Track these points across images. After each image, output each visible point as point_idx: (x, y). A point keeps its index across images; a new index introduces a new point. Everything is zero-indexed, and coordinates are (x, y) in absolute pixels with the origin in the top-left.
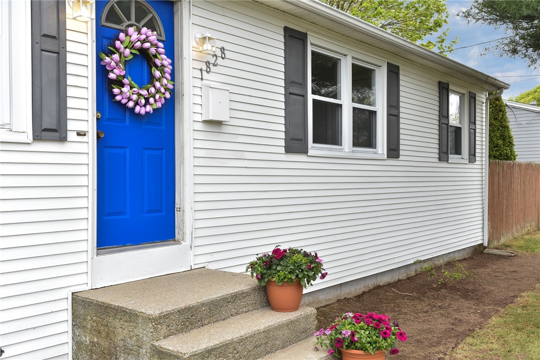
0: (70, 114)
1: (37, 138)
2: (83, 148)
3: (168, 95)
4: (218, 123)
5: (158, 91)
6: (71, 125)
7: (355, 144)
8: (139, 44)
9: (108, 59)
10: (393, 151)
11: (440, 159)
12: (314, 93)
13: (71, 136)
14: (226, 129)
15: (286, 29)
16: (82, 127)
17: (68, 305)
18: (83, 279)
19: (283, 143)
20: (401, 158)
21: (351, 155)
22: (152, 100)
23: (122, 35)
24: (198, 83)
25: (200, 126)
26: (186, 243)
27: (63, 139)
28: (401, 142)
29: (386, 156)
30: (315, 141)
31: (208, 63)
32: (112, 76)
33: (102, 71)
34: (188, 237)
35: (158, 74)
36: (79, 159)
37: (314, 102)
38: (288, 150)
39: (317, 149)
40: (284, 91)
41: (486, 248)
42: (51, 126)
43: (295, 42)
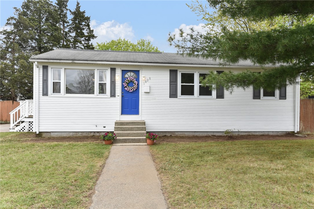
0: (116, 93)
1: (111, 97)
2: (118, 98)
3: (136, 88)
5: (134, 88)
6: (116, 95)
7: (200, 95)
8: (130, 80)
9: (123, 83)
10: (220, 96)
11: (254, 99)
13: (116, 96)
14: (150, 93)
15: (170, 70)
16: (119, 95)
19: (169, 96)
20: (225, 98)
22: (132, 89)
23: (126, 79)
24: (143, 85)
25: (144, 93)
27: (115, 97)
29: (216, 98)
30: (182, 95)
31: (146, 81)
32: (125, 86)
33: (123, 85)
34: (140, 114)
35: (134, 84)
36: (118, 100)
37: (181, 85)
38: (170, 97)
39: (182, 97)
40: (169, 84)
41: (296, 133)
42: (113, 95)
43: (173, 73)
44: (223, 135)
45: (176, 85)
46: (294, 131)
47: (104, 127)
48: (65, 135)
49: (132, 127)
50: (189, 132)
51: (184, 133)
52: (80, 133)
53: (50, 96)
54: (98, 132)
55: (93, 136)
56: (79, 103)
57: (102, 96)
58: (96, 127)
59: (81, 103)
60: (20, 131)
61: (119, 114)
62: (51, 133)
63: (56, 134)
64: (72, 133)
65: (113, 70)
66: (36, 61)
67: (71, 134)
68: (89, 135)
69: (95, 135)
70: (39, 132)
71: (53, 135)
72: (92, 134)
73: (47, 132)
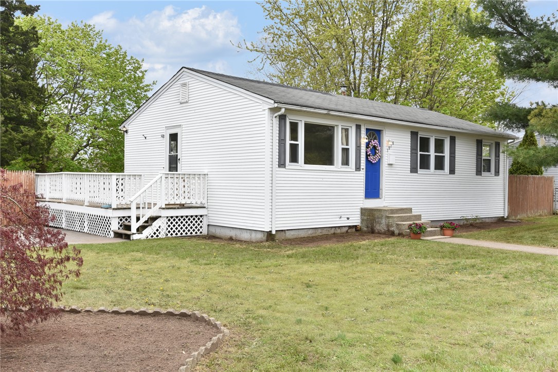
0: (361, 164)
1: (356, 170)
2: (363, 172)
3: (380, 157)
4: (392, 164)
5: (377, 156)
6: (361, 167)
7: (435, 169)
8: (374, 144)
9: (367, 150)
10: (452, 171)
11: (477, 174)
12: (420, 151)
14: (393, 166)
15: (411, 132)
16: (363, 167)
17: (359, 210)
18: (363, 205)
19: (410, 169)
20: (456, 174)
21: (433, 173)
22: (376, 159)
23: (371, 143)
24: (387, 153)
25: (387, 165)
26: (383, 199)
27: (360, 170)
28: (456, 167)
29: (448, 173)
30: (420, 168)
31: (389, 147)
32: (368, 154)
33: (366, 153)
34: (383, 197)
35: (377, 152)
36: (362, 174)
37: (420, 154)
38: (411, 172)
39: (421, 171)
40: (410, 152)
41: (506, 219)
42: (358, 168)
43: (414, 134)
45: (417, 153)
46: (503, 217)
47: (348, 219)
48: (303, 234)
52: (320, 231)
53: (287, 168)
54: (339, 227)
55: (334, 234)
56: (321, 180)
57: (345, 168)
58: (338, 219)
59: (324, 180)
60: (152, 236)
61: (362, 197)
62: (286, 232)
63: (292, 233)
64: (311, 230)
65: (358, 127)
67: (310, 232)
68: (330, 233)
69: (336, 232)
70: (276, 231)
71: (289, 235)
72: (332, 231)
73: (282, 231)
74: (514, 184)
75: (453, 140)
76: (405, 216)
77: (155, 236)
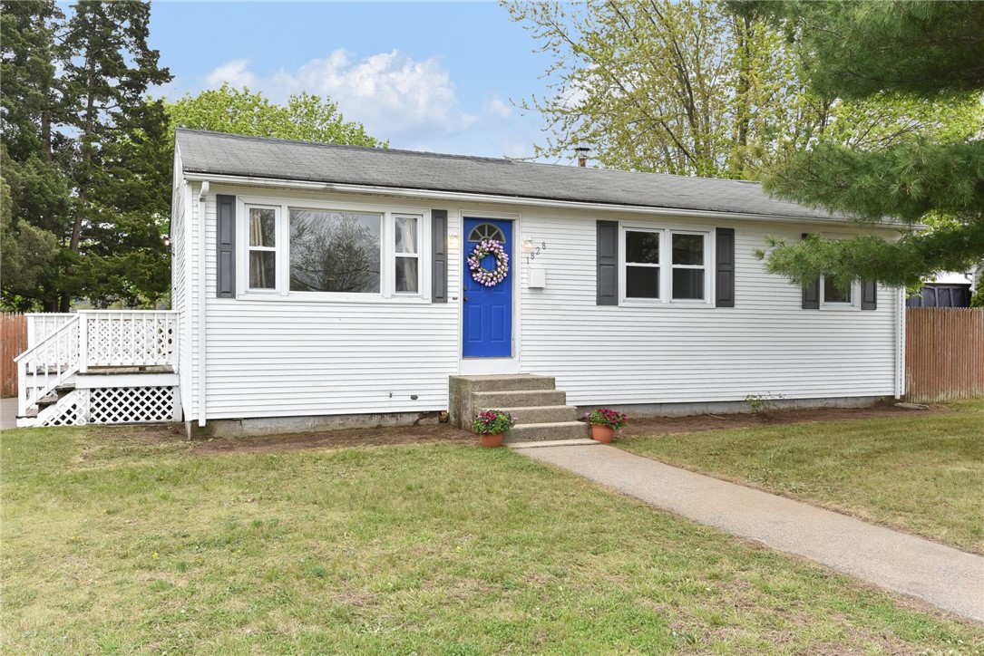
0: (449, 289)
1: (434, 301)
2: (456, 305)
3: (505, 275)
4: (541, 289)
5: (499, 273)
6: (449, 295)
7: (675, 297)
8: (487, 249)
9: (469, 260)
10: (725, 298)
11: (805, 307)
12: (628, 260)
13: (450, 300)
14: (544, 292)
15: (598, 222)
16: (455, 295)
17: (447, 381)
18: (455, 370)
19: (595, 298)
20: (736, 307)
21: (668, 306)
22: (495, 279)
23: (478, 247)
24: (526, 266)
25: (527, 291)
26: (516, 359)
27: (446, 302)
28: (736, 293)
29: (714, 306)
30: (627, 296)
31: (532, 253)
32: (472, 268)
33: (467, 266)
34: (517, 355)
35: (499, 263)
36: (453, 310)
37: (628, 267)
38: (599, 303)
39: (630, 302)
40: (595, 263)
41: (898, 401)
42: (440, 295)
43: (606, 228)
44: (729, 413)
45: (615, 266)
46: (894, 396)
47: (414, 398)
48: (289, 427)
49: (529, 395)
50: (644, 407)
51: (632, 409)
52: (338, 421)
53: (240, 298)
54: (393, 414)
55: (379, 427)
56: (338, 321)
57: (404, 297)
58: (387, 399)
59: (343, 321)
60: (57, 423)
61: (455, 354)
62: (244, 422)
63: (261, 424)
64: (312, 419)
65: (440, 217)
66: (207, 181)
67: (310, 423)
68: (366, 426)
69: (383, 423)
70: (207, 420)
71: (249, 428)
72: (375, 422)
73: (231, 419)
74: (927, 328)
75: (726, 238)
76: (511, 395)
77: (63, 423)
